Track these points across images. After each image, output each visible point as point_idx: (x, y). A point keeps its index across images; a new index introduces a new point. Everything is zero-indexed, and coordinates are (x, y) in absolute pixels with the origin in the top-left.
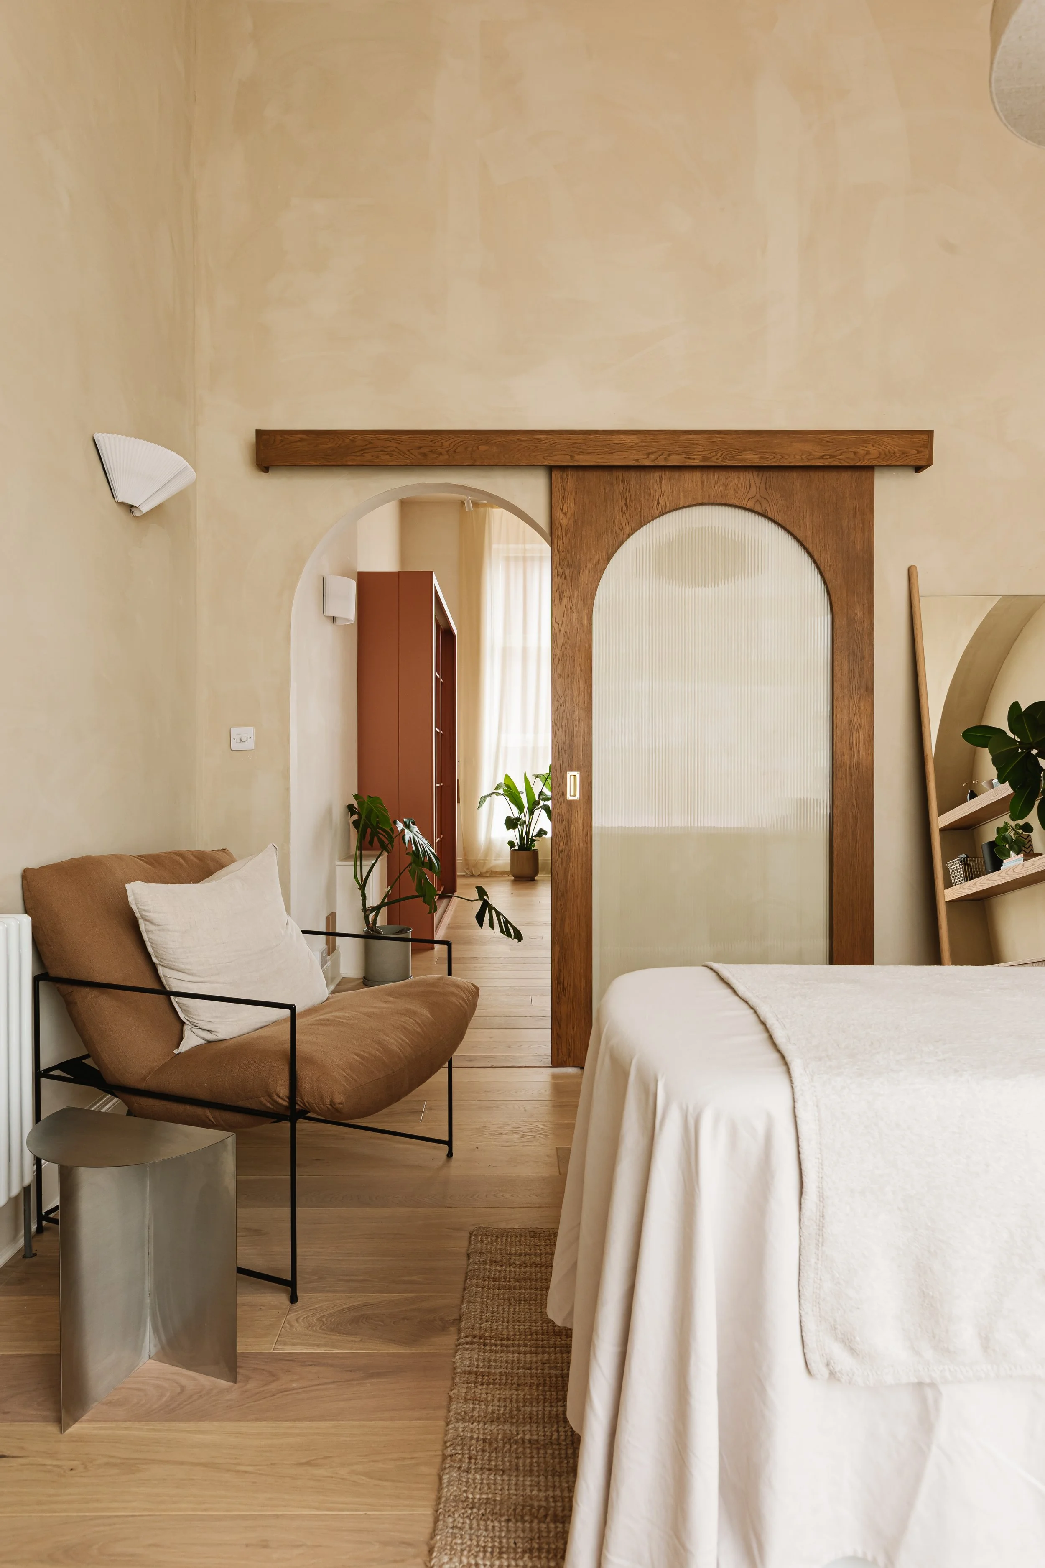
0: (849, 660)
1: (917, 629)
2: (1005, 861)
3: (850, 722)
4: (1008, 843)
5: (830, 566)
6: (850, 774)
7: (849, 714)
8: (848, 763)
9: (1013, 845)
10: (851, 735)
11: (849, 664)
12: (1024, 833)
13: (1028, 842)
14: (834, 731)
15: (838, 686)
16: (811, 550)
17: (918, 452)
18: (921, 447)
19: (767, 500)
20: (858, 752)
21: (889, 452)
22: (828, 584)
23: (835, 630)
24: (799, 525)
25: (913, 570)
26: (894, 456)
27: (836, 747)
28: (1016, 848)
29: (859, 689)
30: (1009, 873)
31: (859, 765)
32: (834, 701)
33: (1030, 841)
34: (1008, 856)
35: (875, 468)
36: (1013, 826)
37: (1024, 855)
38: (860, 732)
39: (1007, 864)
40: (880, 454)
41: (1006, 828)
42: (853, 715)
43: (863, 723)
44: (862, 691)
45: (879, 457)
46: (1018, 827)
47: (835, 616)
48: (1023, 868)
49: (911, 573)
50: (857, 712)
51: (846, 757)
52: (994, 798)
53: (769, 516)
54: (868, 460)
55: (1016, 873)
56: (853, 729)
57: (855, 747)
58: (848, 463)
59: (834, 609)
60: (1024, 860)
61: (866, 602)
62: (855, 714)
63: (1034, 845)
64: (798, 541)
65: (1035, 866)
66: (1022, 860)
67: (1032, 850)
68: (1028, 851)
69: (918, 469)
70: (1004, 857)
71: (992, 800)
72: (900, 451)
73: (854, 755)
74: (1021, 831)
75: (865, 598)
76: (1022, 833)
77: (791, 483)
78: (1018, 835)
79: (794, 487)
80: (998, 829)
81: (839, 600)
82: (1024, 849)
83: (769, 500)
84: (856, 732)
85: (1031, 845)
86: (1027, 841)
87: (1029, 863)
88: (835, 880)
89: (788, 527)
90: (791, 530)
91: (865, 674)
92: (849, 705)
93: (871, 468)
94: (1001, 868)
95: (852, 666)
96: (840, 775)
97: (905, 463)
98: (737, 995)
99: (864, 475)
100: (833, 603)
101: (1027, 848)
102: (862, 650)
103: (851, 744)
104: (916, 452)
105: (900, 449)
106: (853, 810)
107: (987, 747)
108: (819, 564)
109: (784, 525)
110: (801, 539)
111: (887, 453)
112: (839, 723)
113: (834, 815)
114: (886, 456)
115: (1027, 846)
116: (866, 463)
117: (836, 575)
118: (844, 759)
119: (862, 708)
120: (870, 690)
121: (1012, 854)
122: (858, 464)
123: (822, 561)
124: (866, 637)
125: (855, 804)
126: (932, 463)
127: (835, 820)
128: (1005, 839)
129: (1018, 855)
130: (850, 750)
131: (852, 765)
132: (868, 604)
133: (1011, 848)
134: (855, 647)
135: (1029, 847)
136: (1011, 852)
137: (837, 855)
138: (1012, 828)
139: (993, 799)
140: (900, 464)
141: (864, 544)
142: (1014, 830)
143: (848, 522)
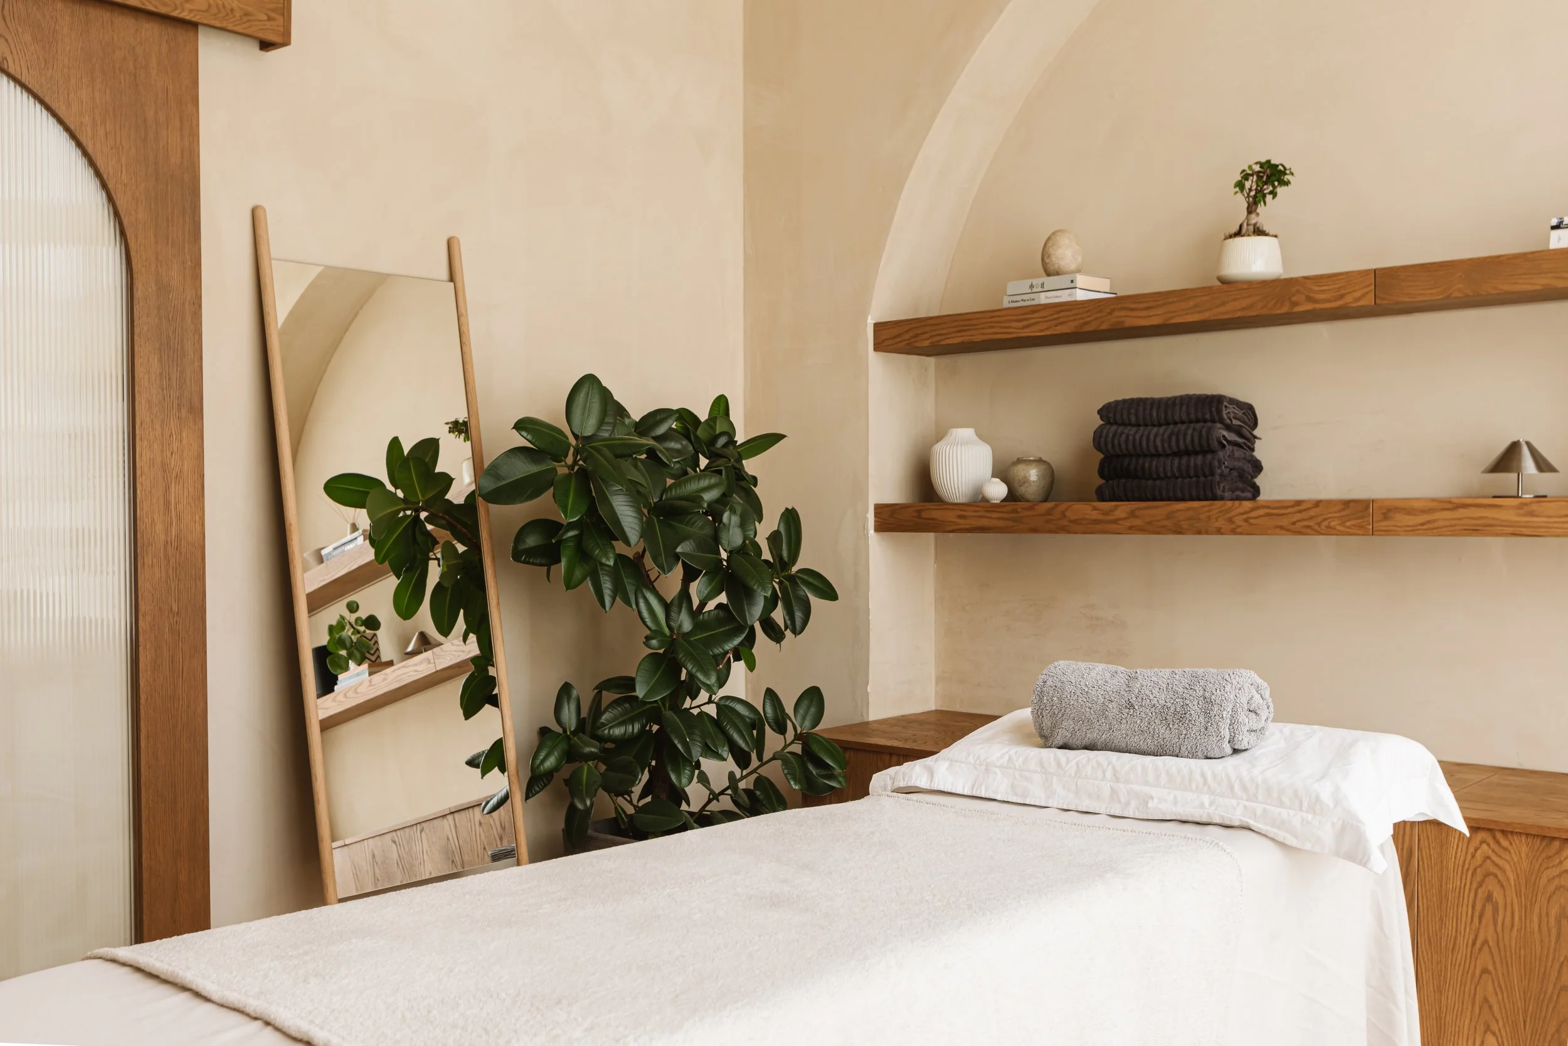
0: (161, 356)
1: (269, 313)
2: (340, 677)
3: (164, 467)
4: (344, 647)
5: (126, 185)
6: (166, 555)
7: (162, 451)
8: (163, 537)
9: (353, 652)
10: (167, 489)
11: (162, 363)
12: (368, 631)
13: (374, 644)
14: (138, 481)
15: (143, 402)
16: (90, 150)
17: (270, 19)
18: (273, 10)
19: (7, 40)
20: (179, 518)
21: (224, 6)
22: (122, 217)
23: (135, 302)
24: (68, 100)
25: (259, 213)
26: (231, 16)
27: (142, 509)
28: (358, 655)
29: (179, 409)
30: (350, 694)
31: (181, 540)
32: (137, 427)
33: (376, 642)
34: (347, 669)
35: (200, 28)
36: (353, 621)
37: (370, 666)
38: (181, 483)
39: (345, 681)
40: (209, 6)
41: (341, 625)
42: (169, 454)
43: (186, 469)
44: (184, 412)
45: (207, 11)
46: (360, 623)
47: (135, 276)
48: (370, 686)
49: (256, 216)
50: (175, 449)
51: (159, 527)
52: (325, 578)
53: (12, 71)
54: (191, 11)
55: (359, 695)
56: (169, 480)
57: (173, 509)
58: (156, 7)
59: (133, 263)
60: (370, 674)
61: (188, 257)
62: (172, 454)
63: (381, 649)
64: (67, 129)
65: (387, 681)
66: (367, 674)
67: (379, 657)
68: (373, 658)
69: (266, 45)
70: (339, 671)
71: (321, 581)
72: (242, 9)
73: (171, 524)
74: (362, 629)
75: (187, 250)
76: (364, 632)
77: (52, 18)
78: (359, 635)
79: (57, 26)
80: (331, 628)
81: (142, 248)
82: (368, 655)
83: (10, 41)
84: (175, 484)
85: (378, 649)
86: (372, 642)
87: (378, 677)
88: (143, 745)
89: (47, 100)
90: (54, 106)
91: (189, 383)
92: (163, 436)
93: (193, 26)
94: (336, 688)
95: (167, 368)
96: (148, 560)
97: (249, 31)
98: (207, 999)
99: (181, 35)
100: (133, 254)
101: (373, 655)
102: (182, 341)
103: (167, 504)
104: (265, 18)
105: (242, 6)
106: (171, 620)
107: (365, 508)
108: (105, 178)
109: (40, 94)
110: (72, 127)
111: (221, 7)
112: (146, 469)
113: (140, 630)
114: (220, 11)
115: (372, 652)
116: (185, 15)
117: (137, 203)
118: (155, 531)
119: (184, 442)
120: (196, 411)
121: (352, 664)
122: (175, 14)
123: (111, 174)
124: (189, 319)
125: (175, 608)
126: (290, 42)
127: (141, 639)
128: (341, 643)
129: (359, 665)
130: (165, 514)
131: (169, 540)
132: (191, 261)
133: (350, 656)
134: (171, 335)
135: (375, 653)
136: (350, 661)
137: (146, 701)
138: (350, 624)
139: (324, 580)
140: (241, 31)
141: (182, 157)
142: (352, 626)
143: (156, 113)
